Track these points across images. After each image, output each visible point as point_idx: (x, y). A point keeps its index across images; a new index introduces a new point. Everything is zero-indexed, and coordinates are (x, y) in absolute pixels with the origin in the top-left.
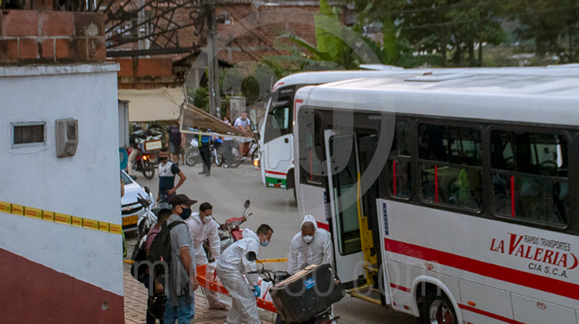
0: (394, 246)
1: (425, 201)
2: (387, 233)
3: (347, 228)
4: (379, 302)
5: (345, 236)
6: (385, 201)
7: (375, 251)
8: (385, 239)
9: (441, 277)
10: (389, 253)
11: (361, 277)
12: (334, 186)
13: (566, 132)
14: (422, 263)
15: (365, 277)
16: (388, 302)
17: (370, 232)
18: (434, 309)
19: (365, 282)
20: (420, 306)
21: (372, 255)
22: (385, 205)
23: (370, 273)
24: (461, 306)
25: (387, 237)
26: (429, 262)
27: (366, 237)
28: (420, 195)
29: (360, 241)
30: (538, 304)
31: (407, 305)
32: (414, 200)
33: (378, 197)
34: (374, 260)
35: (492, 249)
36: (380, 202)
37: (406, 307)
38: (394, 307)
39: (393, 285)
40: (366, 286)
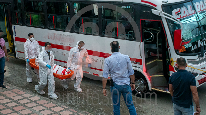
1: (27, 25)
2: (16, 35)
4: (14, 57)
7: (12, 41)
8: (15, 37)
10: (17, 41)
11: (8, 49)
13: (69, 2)
15: (10, 50)
16: (17, 57)
17: (10, 35)
19: (9, 51)
21: (11, 42)
22: (14, 27)
23: (11, 48)
25: (16, 37)
27: (9, 37)
28: (26, 23)
29: (7, 38)
30: (63, 54)
31: (23, 57)
32: (24, 25)
33: (12, 24)
34: (12, 44)
35: (48, 38)
36: (13, 26)
38: (19, 58)
39: (18, 51)
40: (10, 52)
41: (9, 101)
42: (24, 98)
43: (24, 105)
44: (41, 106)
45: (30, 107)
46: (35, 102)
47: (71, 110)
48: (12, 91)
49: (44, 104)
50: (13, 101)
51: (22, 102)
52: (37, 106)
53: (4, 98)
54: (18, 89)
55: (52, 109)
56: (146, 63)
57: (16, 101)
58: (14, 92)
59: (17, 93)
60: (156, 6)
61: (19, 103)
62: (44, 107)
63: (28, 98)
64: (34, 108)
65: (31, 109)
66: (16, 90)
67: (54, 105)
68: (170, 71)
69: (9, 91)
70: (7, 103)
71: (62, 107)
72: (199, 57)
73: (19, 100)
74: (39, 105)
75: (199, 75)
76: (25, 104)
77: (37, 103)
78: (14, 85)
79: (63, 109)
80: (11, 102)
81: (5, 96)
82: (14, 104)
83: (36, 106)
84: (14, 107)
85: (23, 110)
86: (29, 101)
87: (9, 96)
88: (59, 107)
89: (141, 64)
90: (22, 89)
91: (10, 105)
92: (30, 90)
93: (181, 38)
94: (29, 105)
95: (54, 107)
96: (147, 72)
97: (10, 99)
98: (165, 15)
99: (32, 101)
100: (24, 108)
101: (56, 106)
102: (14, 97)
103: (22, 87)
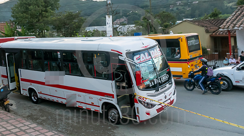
0: (23, 80)
1: (29, 69)
2: (21, 77)
3: (12, 76)
4: (20, 93)
5: (11, 78)
6: (20, 69)
7: (19, 81)
8: (21, 78)
9: (34, 86)
10: (22, 81)
11: (15, 88)
12: (8, 66)
14: (29, 83)
15: (16, 88)
16: (22, 93)
17: (17, 77)
18: (33, 94)
20: (29, 94)
21: (18, 82)
22: (20, 70)
23: (18, 86)
24: (38, 93)
26: (31, 83)
28: (29, 67)
29: (15, 79)
30: (56, 91)
32: (27, 69)
33: (19, 68)
34: (18, 83)
36: (19, 69)
37: (26, 94)
39: (23, 89)
40: (17, 90)
41: (14, 127)
42: (25, 125)
43: (24, 131)
44: (37, 132)
45: (29, 132)
46: (33, 128)
47: (60, 134)
48: (16, 120)
49: (40, 130)
50: (16, 128)
51: (23, 128)
52: (35, 131)
53: (10, 125)
54: (21, 118)
55: (45, 134)
56: (117, 97)
57: (19, 128)
58: (17, 121)
59: (20, 121)
60: (122, 53)
61: (21, 129)
62: (40, 132)
63: (27, 126)
64: (31, 133)
65: (29, 134)
66: (19, 119)
67: (47, 131)
68: (135, 103)
69: (14, 120)
70: (12, 129)
71: (53, 132)
72: (156, 91)
73: (21, 127)
74: (36, 131)
75: (157, 105)
76: (26, 130)
77: (34, 129)
78: (19, 116)
79: (54, 134)
80: (15, 128)
81: (10, 124)
82: (17, 130)
83: (33, 132)
84: (17, 132)
85: (23, 134)
86: (28, 128)
87: (14, 124)
88: (51, 132)
89: (113, 97)
90: (24, 118)
91: (14, 131)
92: (31, 119)
93: (141, 77)
94: (28, 131)
95: (47, 132)
96: (118, 104)
97: (14, 126)
98: (128, 60)
99: (30, 128)
100: (25, 133)
101: (48, 132)
102: (17, 124)
103: (24, 117)
